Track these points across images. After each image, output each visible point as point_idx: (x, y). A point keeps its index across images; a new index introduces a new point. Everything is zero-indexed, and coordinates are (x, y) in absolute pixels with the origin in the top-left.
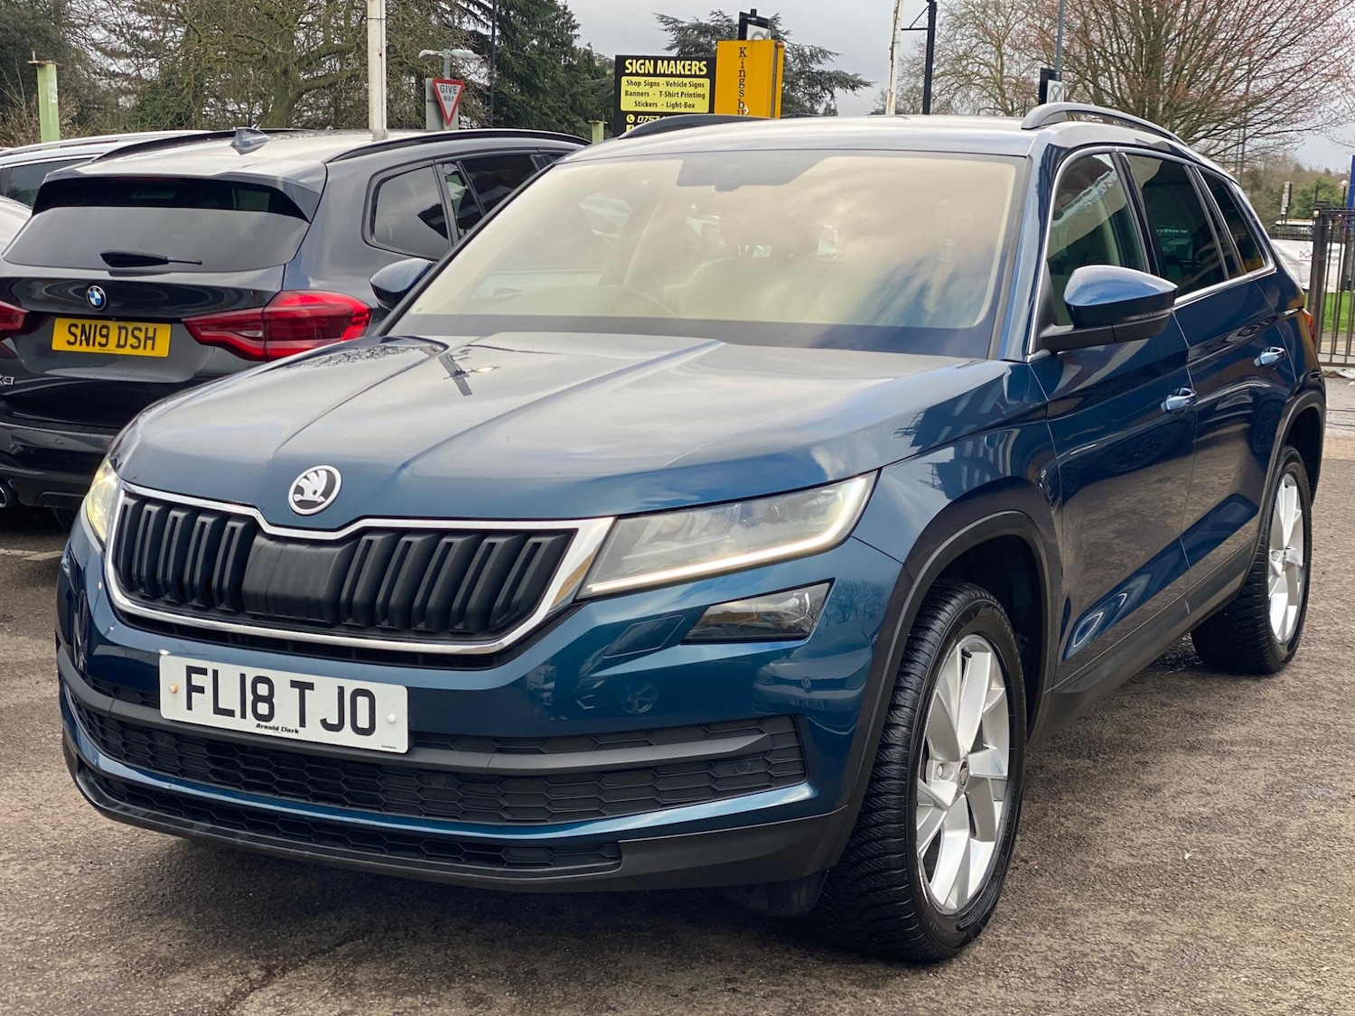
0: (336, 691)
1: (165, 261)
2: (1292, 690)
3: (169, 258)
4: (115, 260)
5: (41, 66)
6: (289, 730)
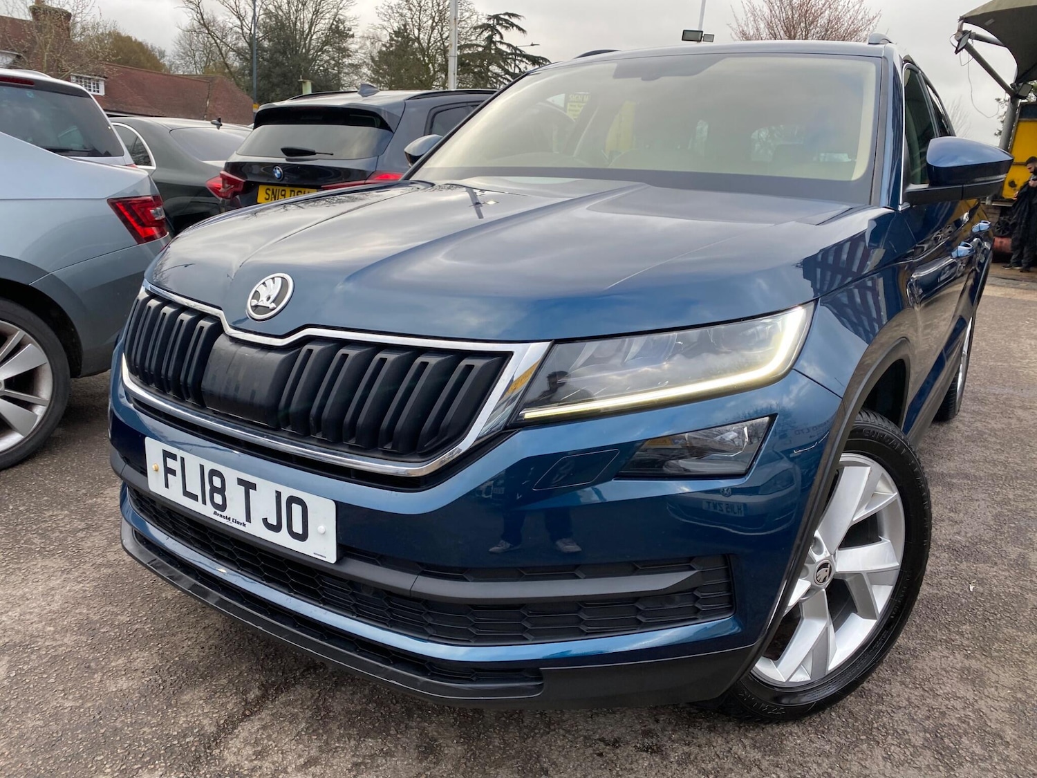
0: (274, 495)
1: (313, 153)
2: (967, 434)
3: (316, 151)
4: (288, 152)
5: (304, 82)
6: (238, 523)
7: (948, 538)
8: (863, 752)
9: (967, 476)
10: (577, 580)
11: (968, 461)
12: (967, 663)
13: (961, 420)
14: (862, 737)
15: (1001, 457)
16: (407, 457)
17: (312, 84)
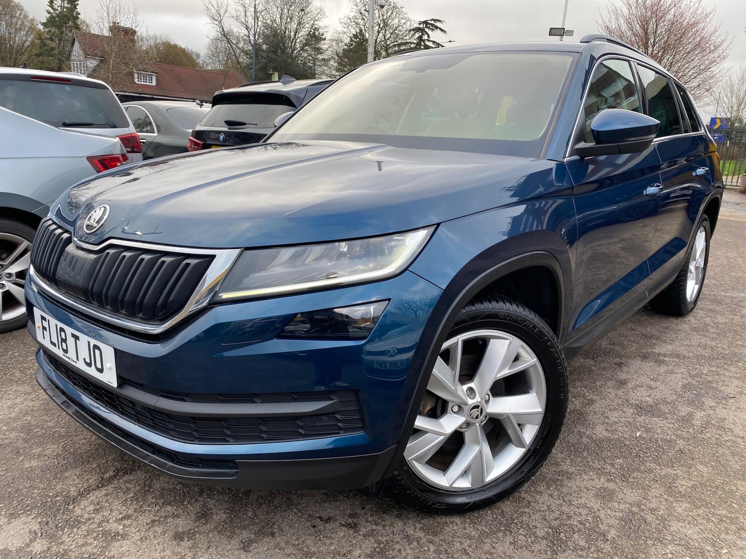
0: (87, 343)
1: (244, 124)
3: (246, 123)
4: (229, 123)
5: (273, 74)
6: (73, 361)
7: (640, 399)
8: (498, 538)
9: (678, 356)
10: (255, 404)
11: (685, 345)
12: (606, 485)
13: (695, 316)
14: (501, 528)
15: (713, 343)
16: (152, 321)
17: (279, 74)
